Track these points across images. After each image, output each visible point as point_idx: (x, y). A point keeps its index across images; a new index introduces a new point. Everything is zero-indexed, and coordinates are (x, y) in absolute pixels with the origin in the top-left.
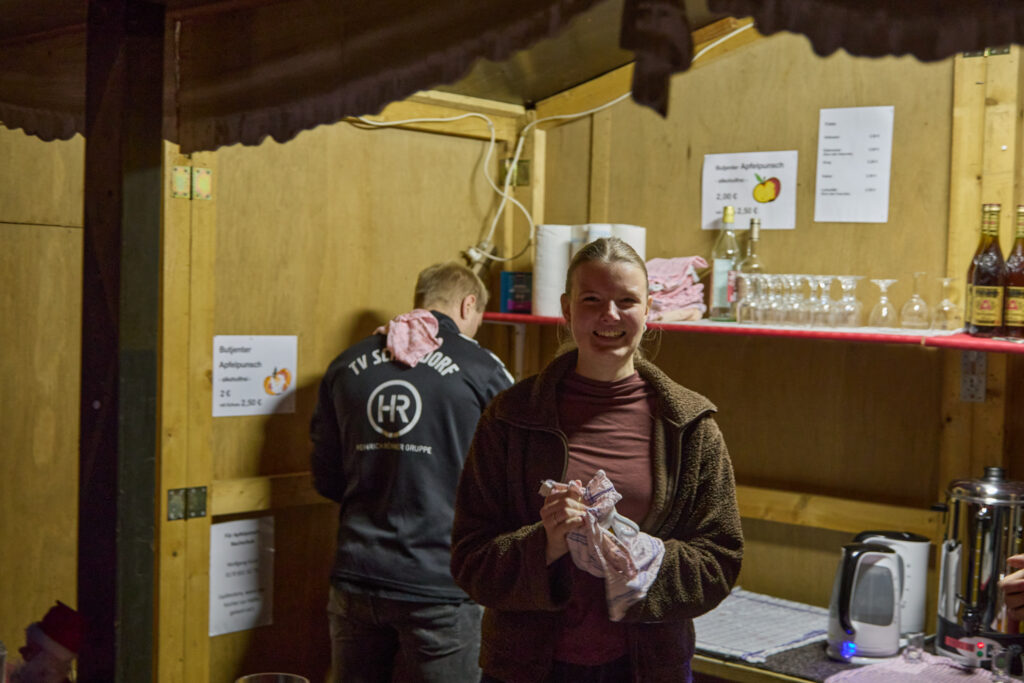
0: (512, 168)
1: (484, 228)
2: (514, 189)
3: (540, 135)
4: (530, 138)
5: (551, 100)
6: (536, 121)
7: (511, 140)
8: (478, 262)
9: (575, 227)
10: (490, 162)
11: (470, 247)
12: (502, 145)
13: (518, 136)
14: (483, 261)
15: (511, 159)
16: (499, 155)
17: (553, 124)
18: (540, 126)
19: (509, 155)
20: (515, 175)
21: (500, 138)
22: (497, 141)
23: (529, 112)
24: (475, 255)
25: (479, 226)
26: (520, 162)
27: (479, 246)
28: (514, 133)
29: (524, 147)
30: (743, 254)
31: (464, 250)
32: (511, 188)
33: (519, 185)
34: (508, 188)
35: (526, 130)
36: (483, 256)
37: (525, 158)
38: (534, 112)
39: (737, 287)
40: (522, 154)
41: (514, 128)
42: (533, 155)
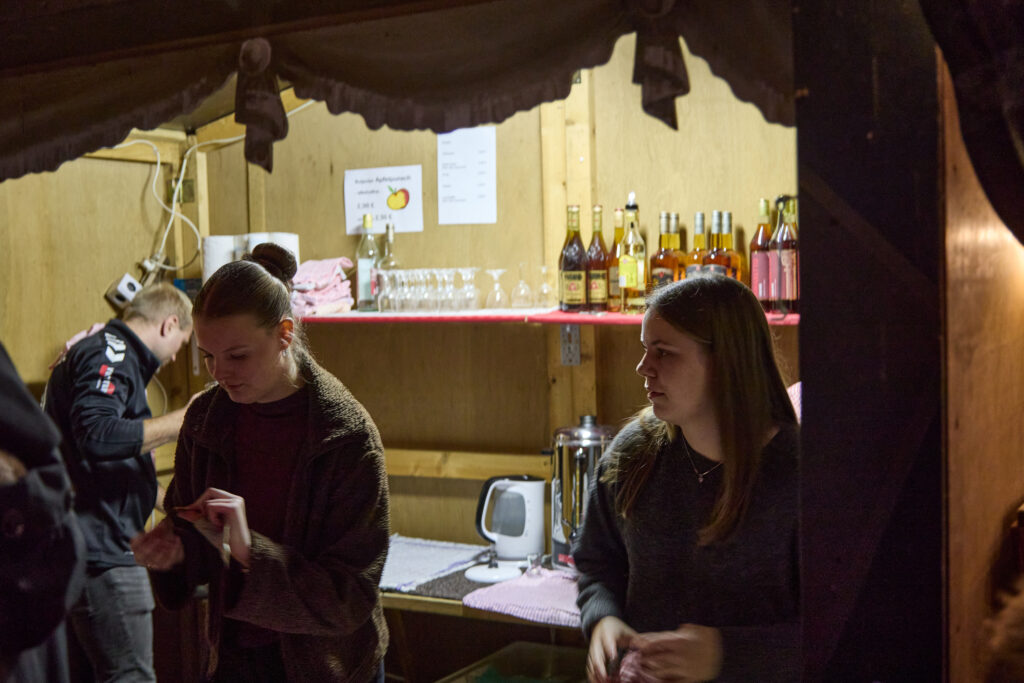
0: (178, 187)
1: (156, 241)
2: (181, 206)
3: (202, 158)
4: (193, 160)
5: (209, 126)
6: (196, 146)
7: (176, 162)
8: (153, 271)
9: (237, 237)
10: (158, 182)
11: (144, 259)
12: (168, 168)
13: (182, 159)
14: (157, 270)
15: (177, 180)
16: (165, 176)
17: (212, 147)
18: (201, 149)
19: (175, 176)
20: (181, 193)
21: (165, 160)
22: (163, 164)
23: (190, 138)
24: (150, 266)
25: (152, 241)
26: (184, 182)
27: (152, 257)
28: (178, 156)
29: (187, 168)
30: (382, 253)
31: (139, 261)
32: (178, 205)
33: (185, 201)
34: (175, 205)
35: (188, 153)
36: (156, 267)
37: (189, 178)
38: (195, 138)
39: (378, 282)
40: (186, 174)
41: (178, 151)
42: (196, 176)
